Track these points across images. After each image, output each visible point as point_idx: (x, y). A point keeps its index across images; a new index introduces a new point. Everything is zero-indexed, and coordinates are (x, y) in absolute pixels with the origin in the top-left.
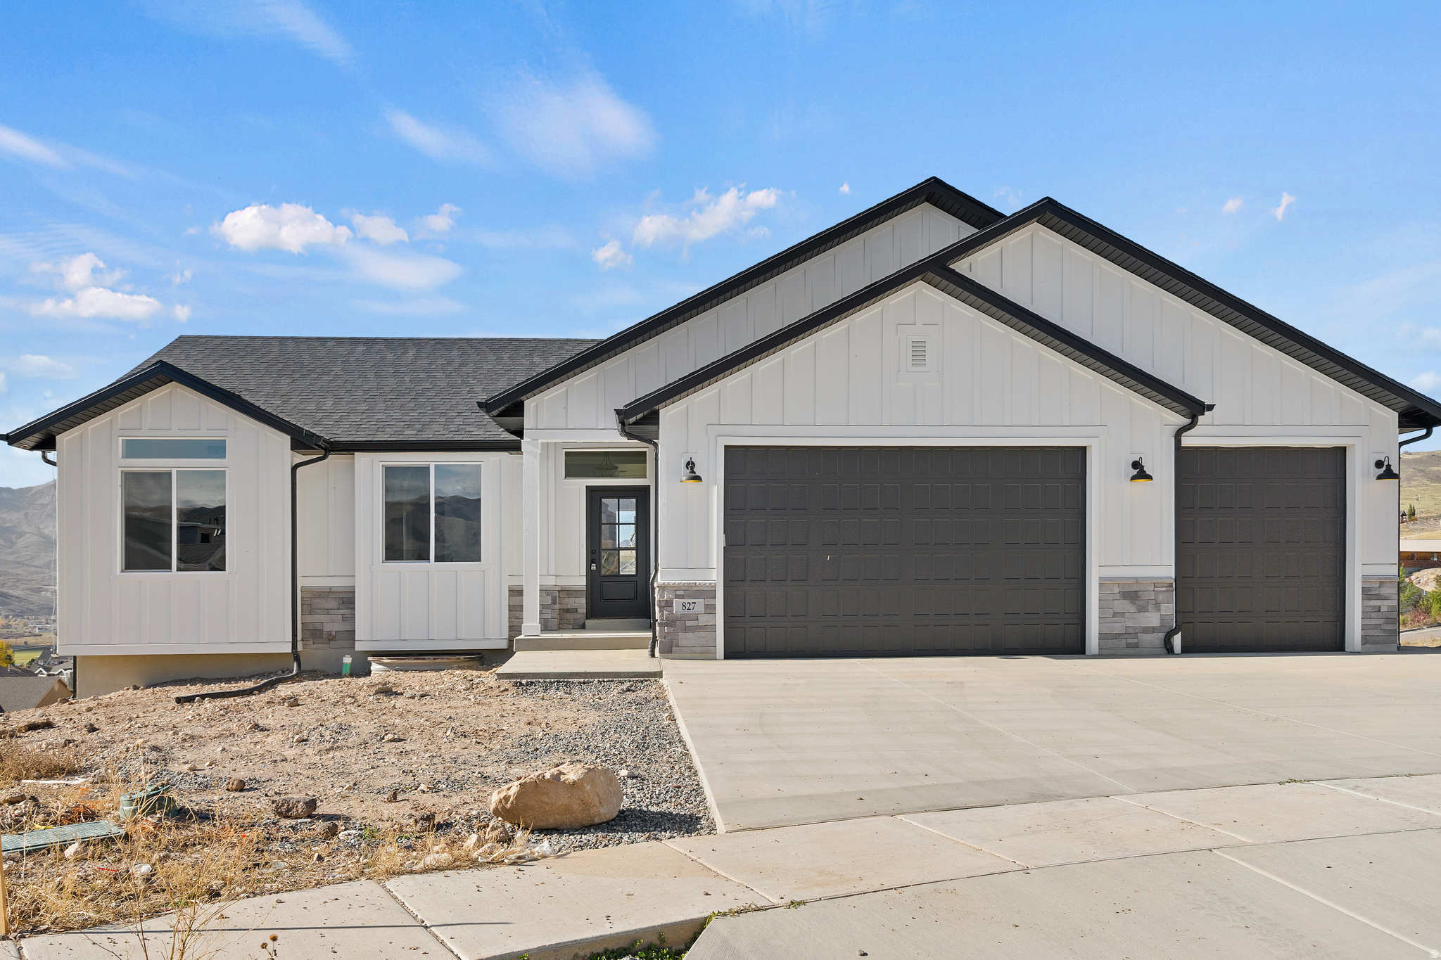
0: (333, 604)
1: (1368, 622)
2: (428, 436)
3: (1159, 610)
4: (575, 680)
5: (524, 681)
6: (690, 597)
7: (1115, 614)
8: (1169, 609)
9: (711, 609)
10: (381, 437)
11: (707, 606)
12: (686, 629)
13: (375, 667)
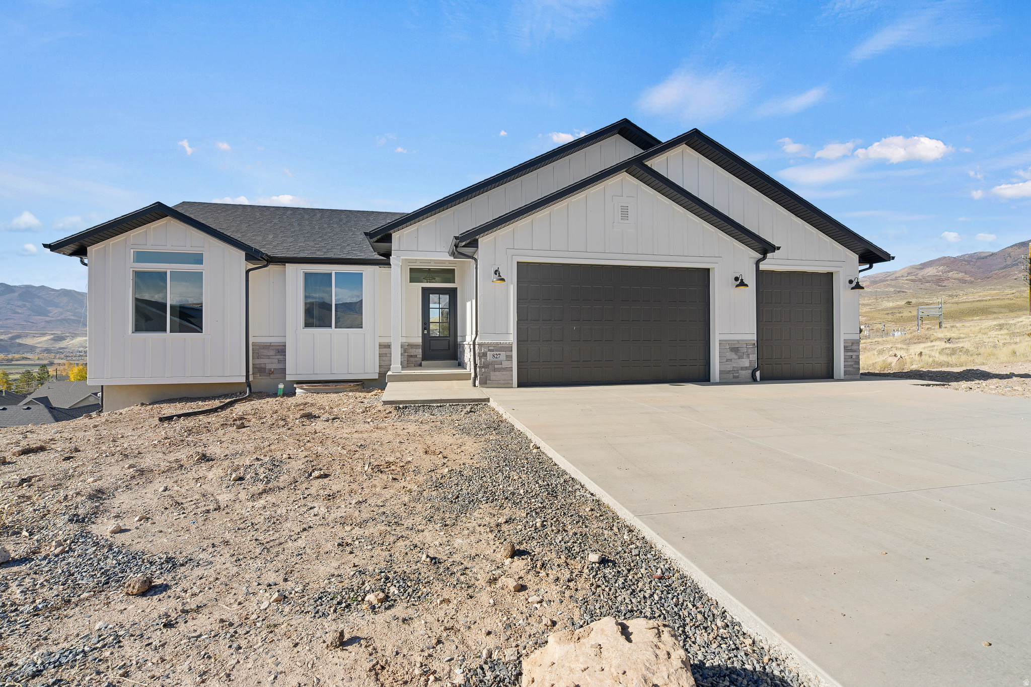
0: (272, 353)
1: (847, 364)
2: (330, 255)
3: (749, 358)
4: (435, 405)
5: (401, 406)
6: (497, 351)
7: (727, 360)
8: (754, 357)
9: (509, 358)
10: (302, 255)
11: (507, 356)
12: (495, 370)
13: (298, 391)
